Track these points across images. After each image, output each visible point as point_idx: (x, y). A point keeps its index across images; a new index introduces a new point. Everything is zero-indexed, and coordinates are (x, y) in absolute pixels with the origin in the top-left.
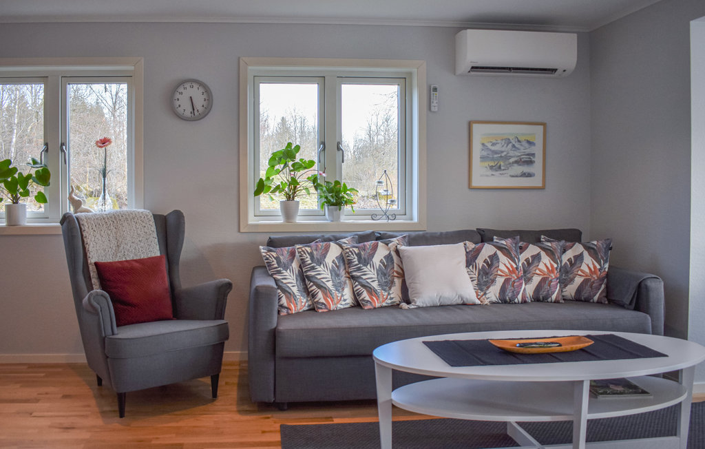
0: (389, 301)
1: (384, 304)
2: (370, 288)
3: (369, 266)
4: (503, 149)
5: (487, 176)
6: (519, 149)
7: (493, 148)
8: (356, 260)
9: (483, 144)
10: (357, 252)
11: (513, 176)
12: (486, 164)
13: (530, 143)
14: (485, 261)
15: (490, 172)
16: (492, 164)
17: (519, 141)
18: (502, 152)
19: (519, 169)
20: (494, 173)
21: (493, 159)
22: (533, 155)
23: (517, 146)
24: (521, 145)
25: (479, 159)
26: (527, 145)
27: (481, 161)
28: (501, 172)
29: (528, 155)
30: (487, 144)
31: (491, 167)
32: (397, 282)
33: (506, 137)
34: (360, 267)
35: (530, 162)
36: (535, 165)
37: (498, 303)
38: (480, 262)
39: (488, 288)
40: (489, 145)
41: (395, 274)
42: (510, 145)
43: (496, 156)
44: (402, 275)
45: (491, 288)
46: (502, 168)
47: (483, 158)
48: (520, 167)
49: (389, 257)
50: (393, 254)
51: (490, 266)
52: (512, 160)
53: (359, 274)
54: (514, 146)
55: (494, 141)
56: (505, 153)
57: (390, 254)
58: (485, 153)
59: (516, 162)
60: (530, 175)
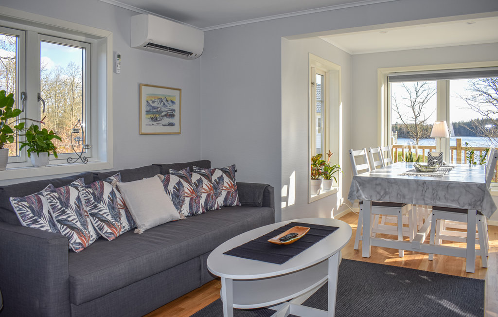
0: (123, 230)
1: (121, 233)
2: (107, 221)
3: (102, 203)
4: (158, 106)
5: (150, 125)
6: (166, 106)
7: (153, 105)
8: (92, 199)
9: (147, 101)
10: (92, 192)
11: (164, 125)
12: (149, 116)
13: (172, 102)
14: (174, 187)
15: (151, 123)
16: (152, 116)
17: (167, 101)
18: (158, 108)
19: (167, 120)
20: (153, 123)
21: (153, 113)
22: (174, 110)
23: (166, 104)
24: (168, 104)
25: (145, 113)
26: (171, 104)
27: (147, 114)
28: (157, 122)
29: (172, 110)
30: (149, 102)
31: (152, 119)
32: (123, 212)
33: (160, 97)
34: (96, 205)
35: (172, 116)
36: (175, 117)
37: (189, 216)
38: (171, 188)
39: (181, 206)
40: (150, 102)
41: (119, 207)
42: (162, 102)
43: (154, 110)
44: (125, 207)
45: (184, 207)
46: (158, 119)
47: (148, 112)
48: (168, 119)
49: (112, 193)
50: (115, 189)
51: (178, 190)
52: (163, 114)
53: (97, 211)
54: (164, 104)
55: (154, 100)
56: (159, 109)
57: (113, 190)
58: (148, 108)
59: (165, 115)
60: (172, 125)
